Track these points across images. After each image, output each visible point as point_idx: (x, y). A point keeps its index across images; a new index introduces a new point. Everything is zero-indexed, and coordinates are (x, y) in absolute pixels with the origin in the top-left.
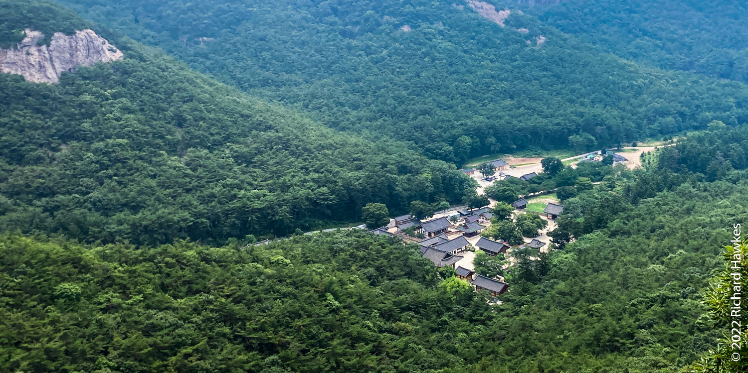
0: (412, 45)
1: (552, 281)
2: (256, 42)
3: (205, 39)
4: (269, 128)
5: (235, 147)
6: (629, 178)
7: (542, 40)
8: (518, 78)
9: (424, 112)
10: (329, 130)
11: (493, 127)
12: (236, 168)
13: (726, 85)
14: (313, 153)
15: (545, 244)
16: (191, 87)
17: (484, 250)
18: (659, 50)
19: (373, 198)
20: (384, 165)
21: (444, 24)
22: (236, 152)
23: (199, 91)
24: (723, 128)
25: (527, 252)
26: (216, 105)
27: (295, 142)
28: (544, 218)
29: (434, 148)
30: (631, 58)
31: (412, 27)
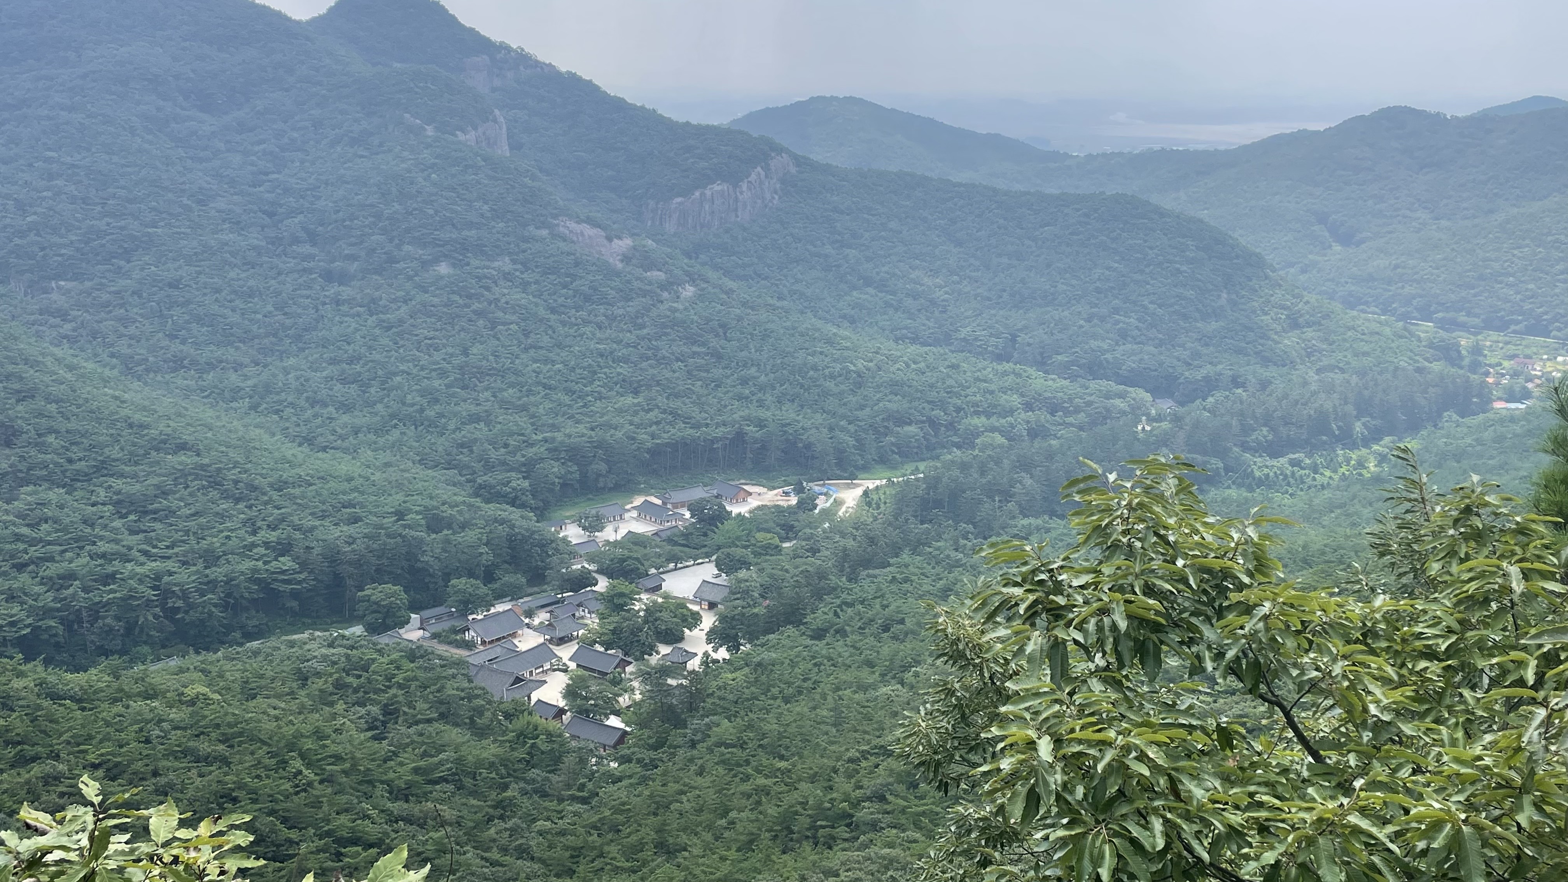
0: (456, 298)
1: (707, 720)
2: (161, 289)
3: (62, 283)
4: (183, 447)
5: (118, 484)
6: (843, 535)
7: (689, 291)
8: (648, 359)
9: (475, 419)
10: (297, 450)
11: (600, 445)
12: (117, 523)
13: (1005, 373)
14: (264, 494)
15: (696, 654)
16: (32, 372)
17: (585, 668)
18: (891, 311)
19: (379, 576)
20: (400, 515)
21: (514, 262)
22: (118, 493)
23: (47, 379)
24: (1001, 446)
25: (664, 671)
26: (79, 406)
27: (232, 475)
28: (695, 608)
29: (494, 482)
30: (846, 324)
31: (454, 266)
